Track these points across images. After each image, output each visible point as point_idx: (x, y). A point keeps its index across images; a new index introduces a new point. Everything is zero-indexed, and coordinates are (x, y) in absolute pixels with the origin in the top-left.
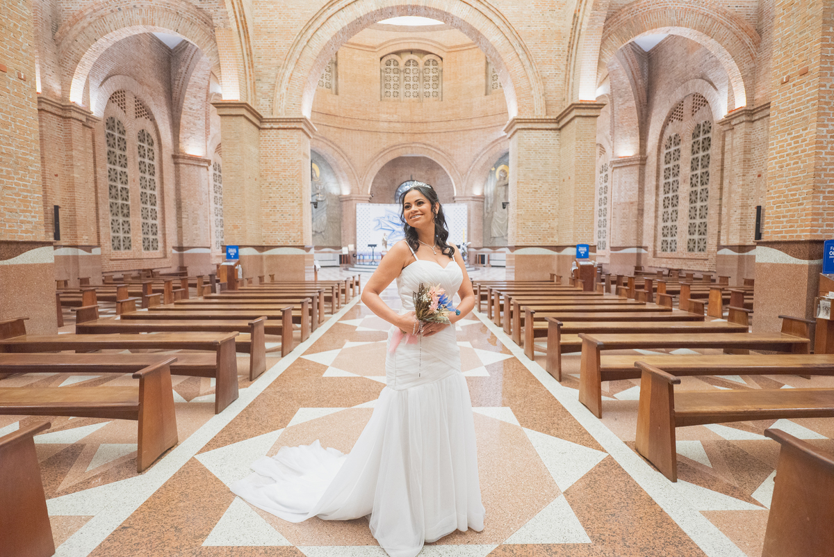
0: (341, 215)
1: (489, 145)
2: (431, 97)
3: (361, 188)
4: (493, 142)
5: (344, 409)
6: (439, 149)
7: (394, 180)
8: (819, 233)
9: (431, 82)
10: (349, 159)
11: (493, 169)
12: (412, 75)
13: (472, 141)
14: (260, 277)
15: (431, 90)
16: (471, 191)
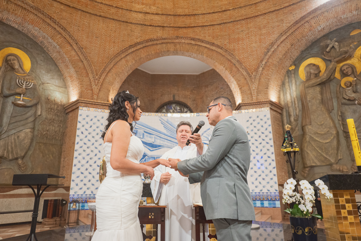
0: (64, 134)
10: (81, 48)
11: (293, 67)
13: (260, 29)
16: (266, 94)
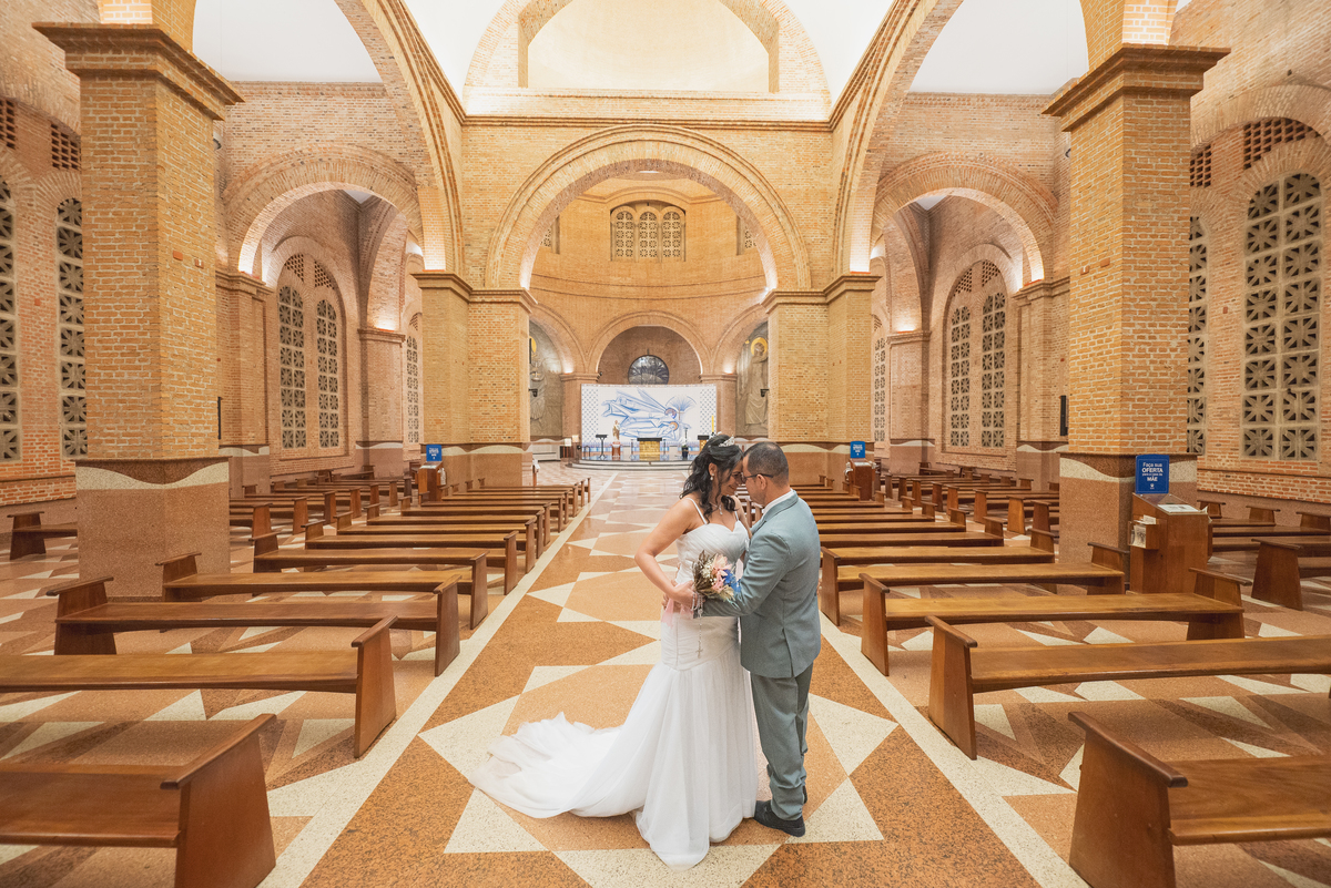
0: (563, 398)
1: (741, 315)
2: (672, 256)
3: (586, 365)
4: (747, 311)
5: (587, 667)
6: (682, 319)
7: (627, 355)
8: (1130, 446)
9: (672, 239)
10: (573, 331)
11: (747, 342)
12: (648, 231)
13: (721, 309)
14: (467, 483)
15: (672, 248)
16: (721, 368)
